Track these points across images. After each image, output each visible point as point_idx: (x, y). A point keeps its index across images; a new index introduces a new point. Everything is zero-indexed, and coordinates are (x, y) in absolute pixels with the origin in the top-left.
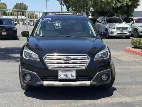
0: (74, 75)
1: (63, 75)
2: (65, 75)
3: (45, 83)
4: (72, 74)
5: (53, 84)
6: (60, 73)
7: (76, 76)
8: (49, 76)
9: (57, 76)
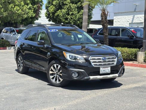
0: (110, 70)
1: (103, 71)
2: (104, 71)
3: (92, 77)
4: (108, 70)
5: (97, 78)
6: (101, 69)
7: (111, 71)
8: (94, 72)
9: (99, 72)
